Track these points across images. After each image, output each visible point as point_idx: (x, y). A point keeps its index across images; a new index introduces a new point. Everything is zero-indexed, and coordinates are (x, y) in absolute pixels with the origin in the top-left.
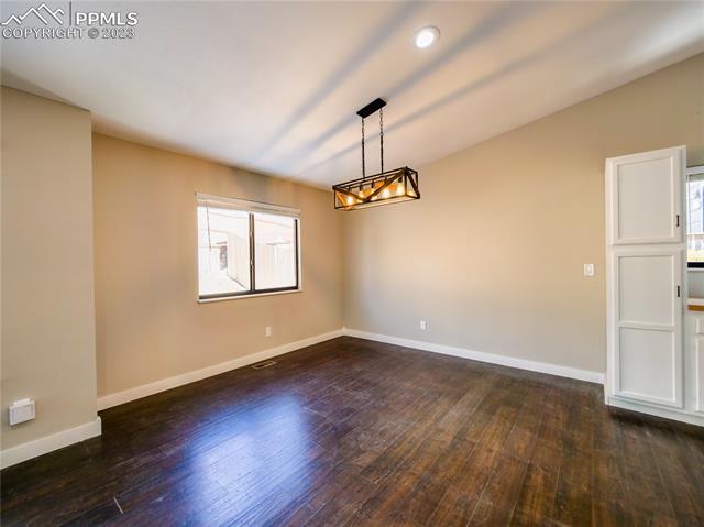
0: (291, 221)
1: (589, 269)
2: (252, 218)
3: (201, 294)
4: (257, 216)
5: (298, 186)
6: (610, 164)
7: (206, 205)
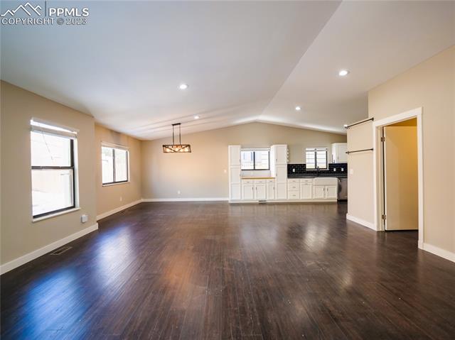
0: (125, 151)
1: (225, 171)
2: (114, 151)
3: (103, 182)
4: (117, 150)
5: (129, 137)
6: (229, 146)
7: (104, 146)
